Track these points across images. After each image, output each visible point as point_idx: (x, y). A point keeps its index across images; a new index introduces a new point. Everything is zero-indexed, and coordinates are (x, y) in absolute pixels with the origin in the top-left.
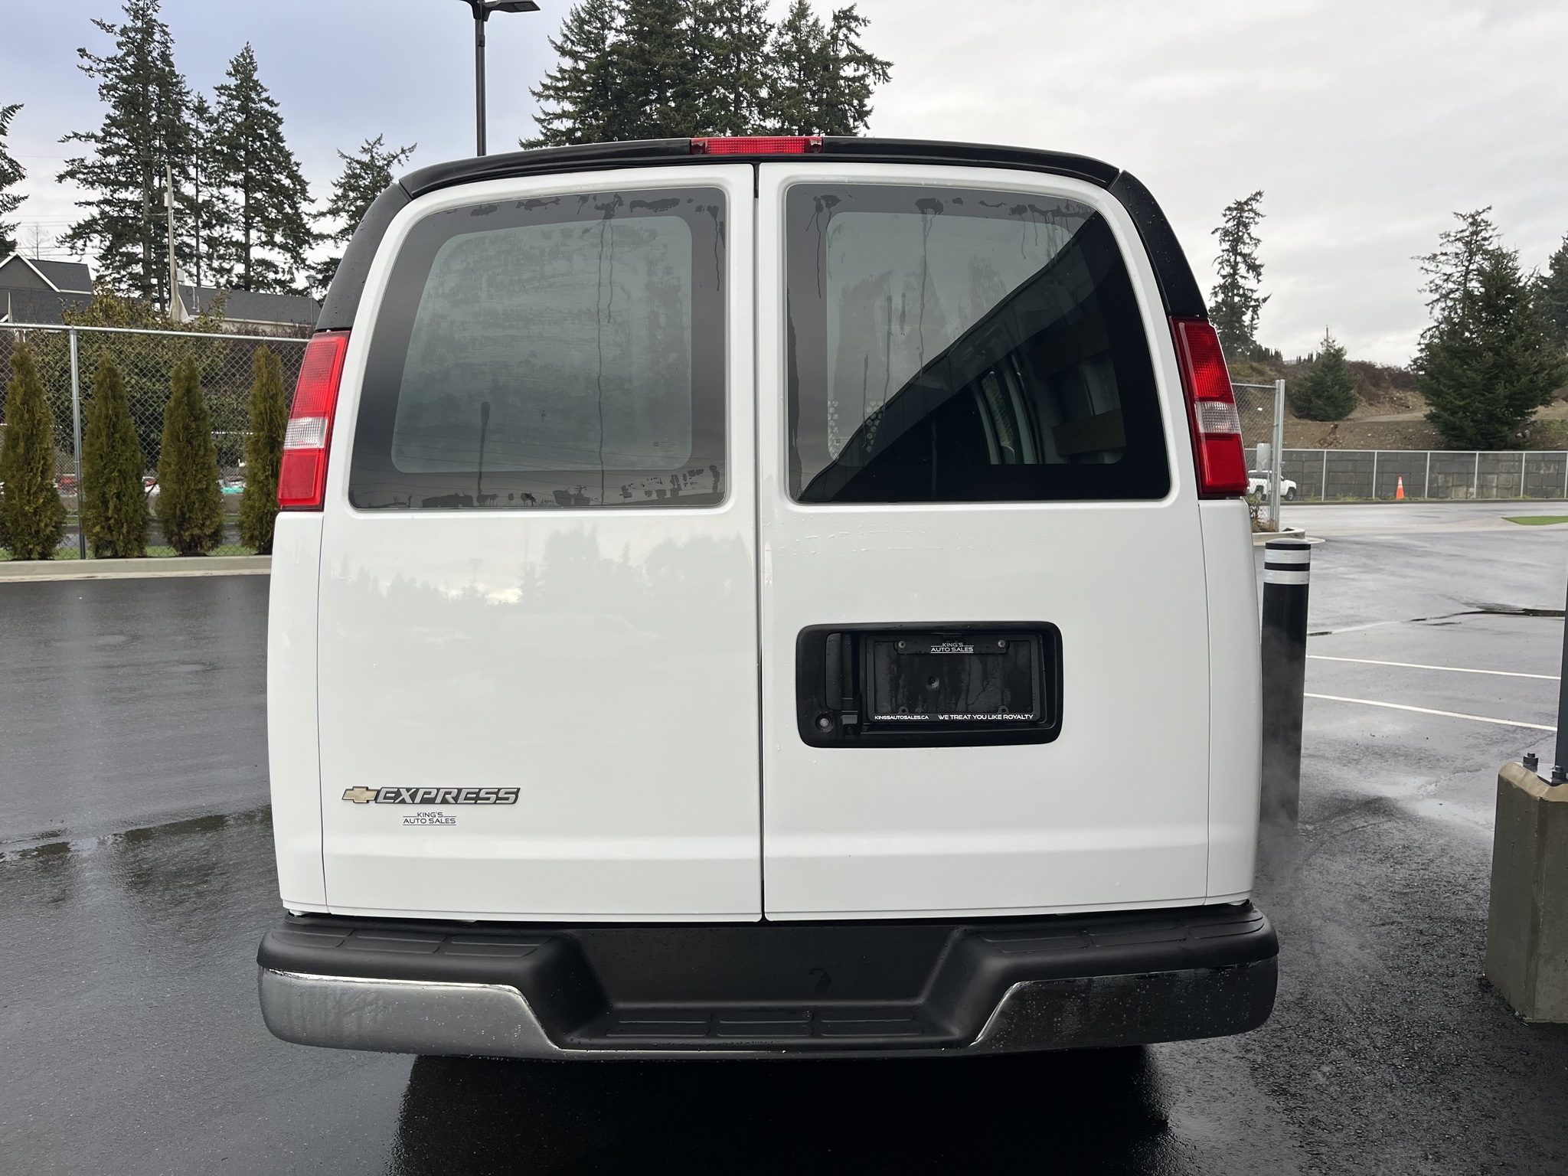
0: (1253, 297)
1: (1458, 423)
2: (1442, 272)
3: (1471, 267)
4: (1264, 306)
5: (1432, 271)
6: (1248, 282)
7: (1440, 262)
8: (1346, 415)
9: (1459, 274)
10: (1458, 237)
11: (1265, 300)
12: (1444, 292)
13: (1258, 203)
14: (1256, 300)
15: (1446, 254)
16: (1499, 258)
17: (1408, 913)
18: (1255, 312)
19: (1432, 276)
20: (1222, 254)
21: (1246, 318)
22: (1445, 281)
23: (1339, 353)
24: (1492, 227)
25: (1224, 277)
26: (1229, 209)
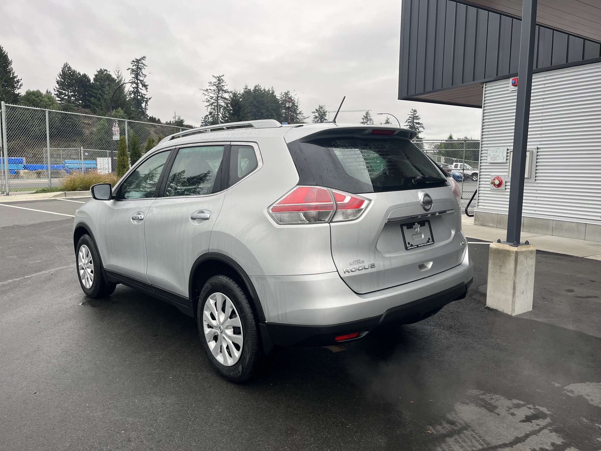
0: (145, 97)
2: (210, 96)
5: (207, 95)
6: (143, 91)
7: (209, 92)
9: (215, 97)
10: (214, 84)
11: (150, 99)
12: (211, 103)
13: (144, 61)
14: (147, 99)
15: (211, 90)
18: (146, 102)
20: (132, 79)
21: (143, 105)
24: (224, 82)
25: (133, 88)
26: (133, 61)
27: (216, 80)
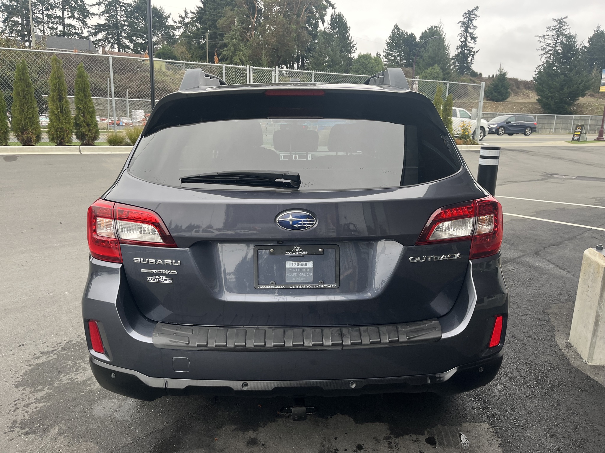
0: (473, 51)
1: (549, 102)
2: (547, 42)
3: (558, 41)
4: (477, 54)
5: (542, 42)
6: (471, 44)
7: (546, 38)
8: (506, 99)
9: (553, 44)
10: (554, 28)
11: (477, 52)
12: (546, 51)
13: (477, 12)
14: (474, 52)
15: (548, 35)
16: (570, 38)
17: (533, 309)
18: (473, 57)
19: (542, 44)
20: (461, 32)
21: (469, 59)
22: (547, 46)
23: (505, 74)
24: (567, 25)
25: (462, 42)
26: (465, 13)
27: (556, 24)
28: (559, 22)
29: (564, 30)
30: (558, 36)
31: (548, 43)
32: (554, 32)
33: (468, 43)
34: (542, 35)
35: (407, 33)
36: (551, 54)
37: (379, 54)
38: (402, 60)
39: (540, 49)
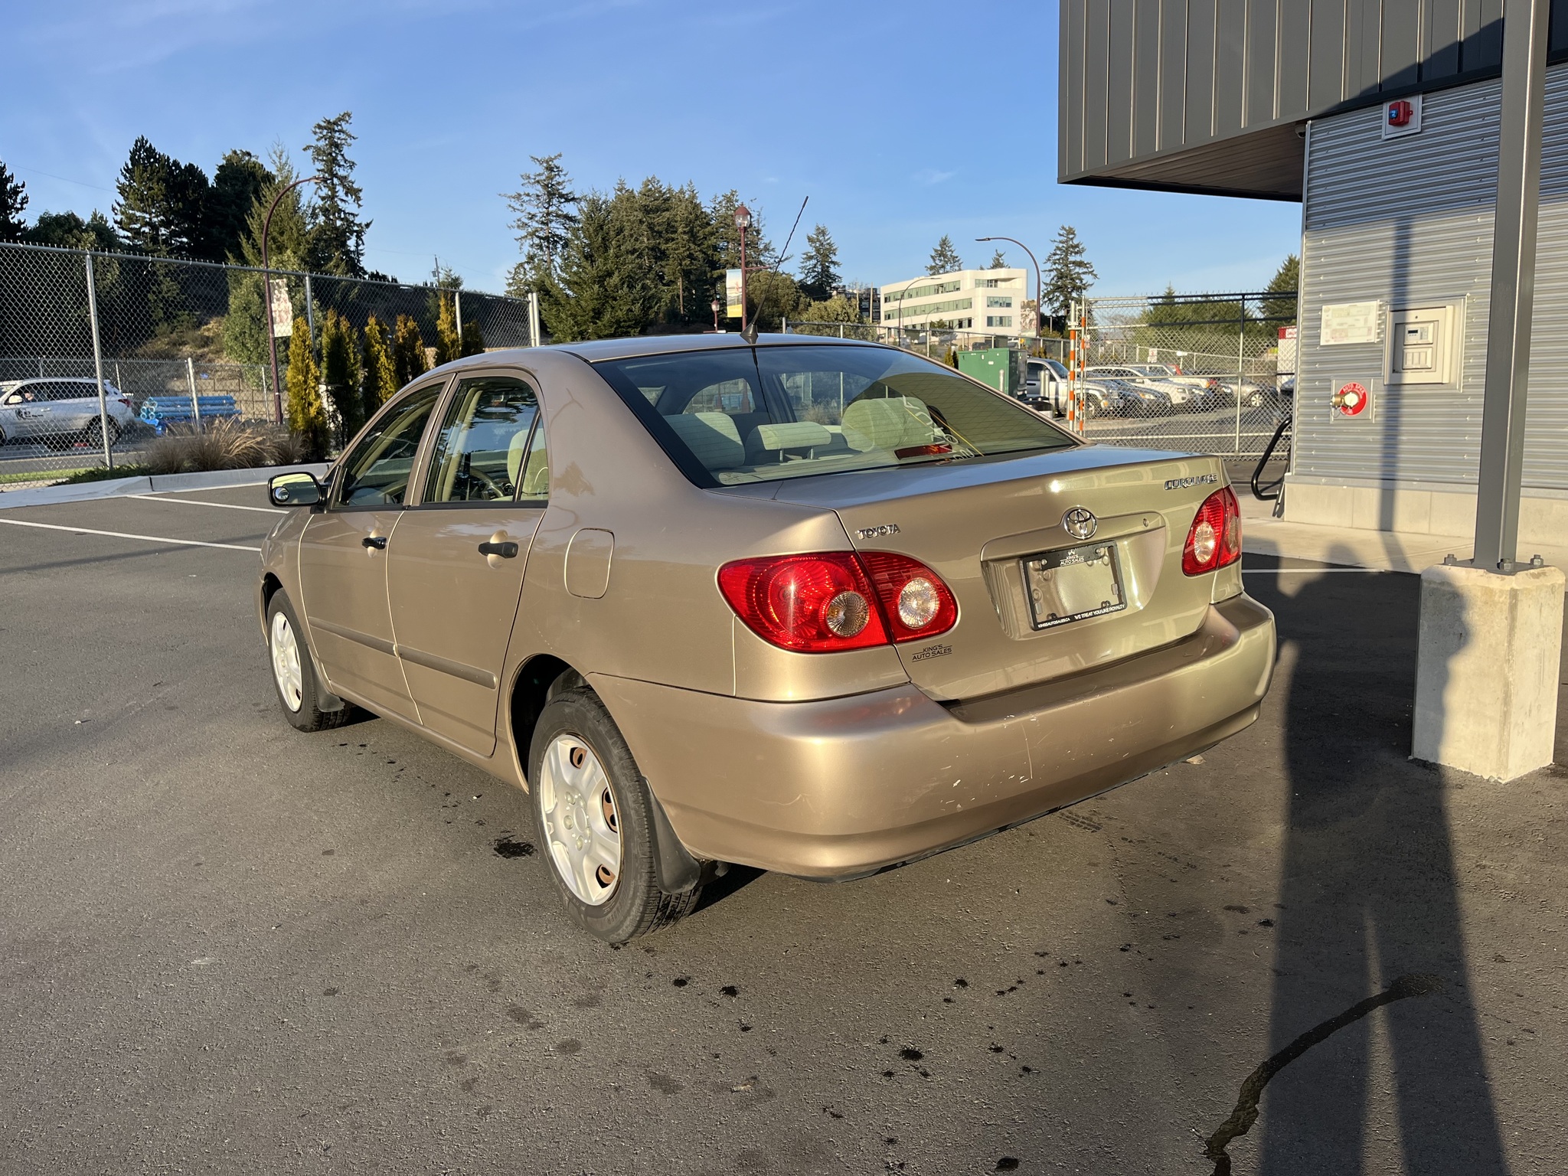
28: (545, 165)
29: (559, 183)
30: (551, 195)
31: (530, 214)
32: (539, 187)
33: (339, 202)
34: (514, 194)
35: (176, 164)
36: (540, 238)
37: (101, 217)
38: (173, 234)
39: (515, 224)
